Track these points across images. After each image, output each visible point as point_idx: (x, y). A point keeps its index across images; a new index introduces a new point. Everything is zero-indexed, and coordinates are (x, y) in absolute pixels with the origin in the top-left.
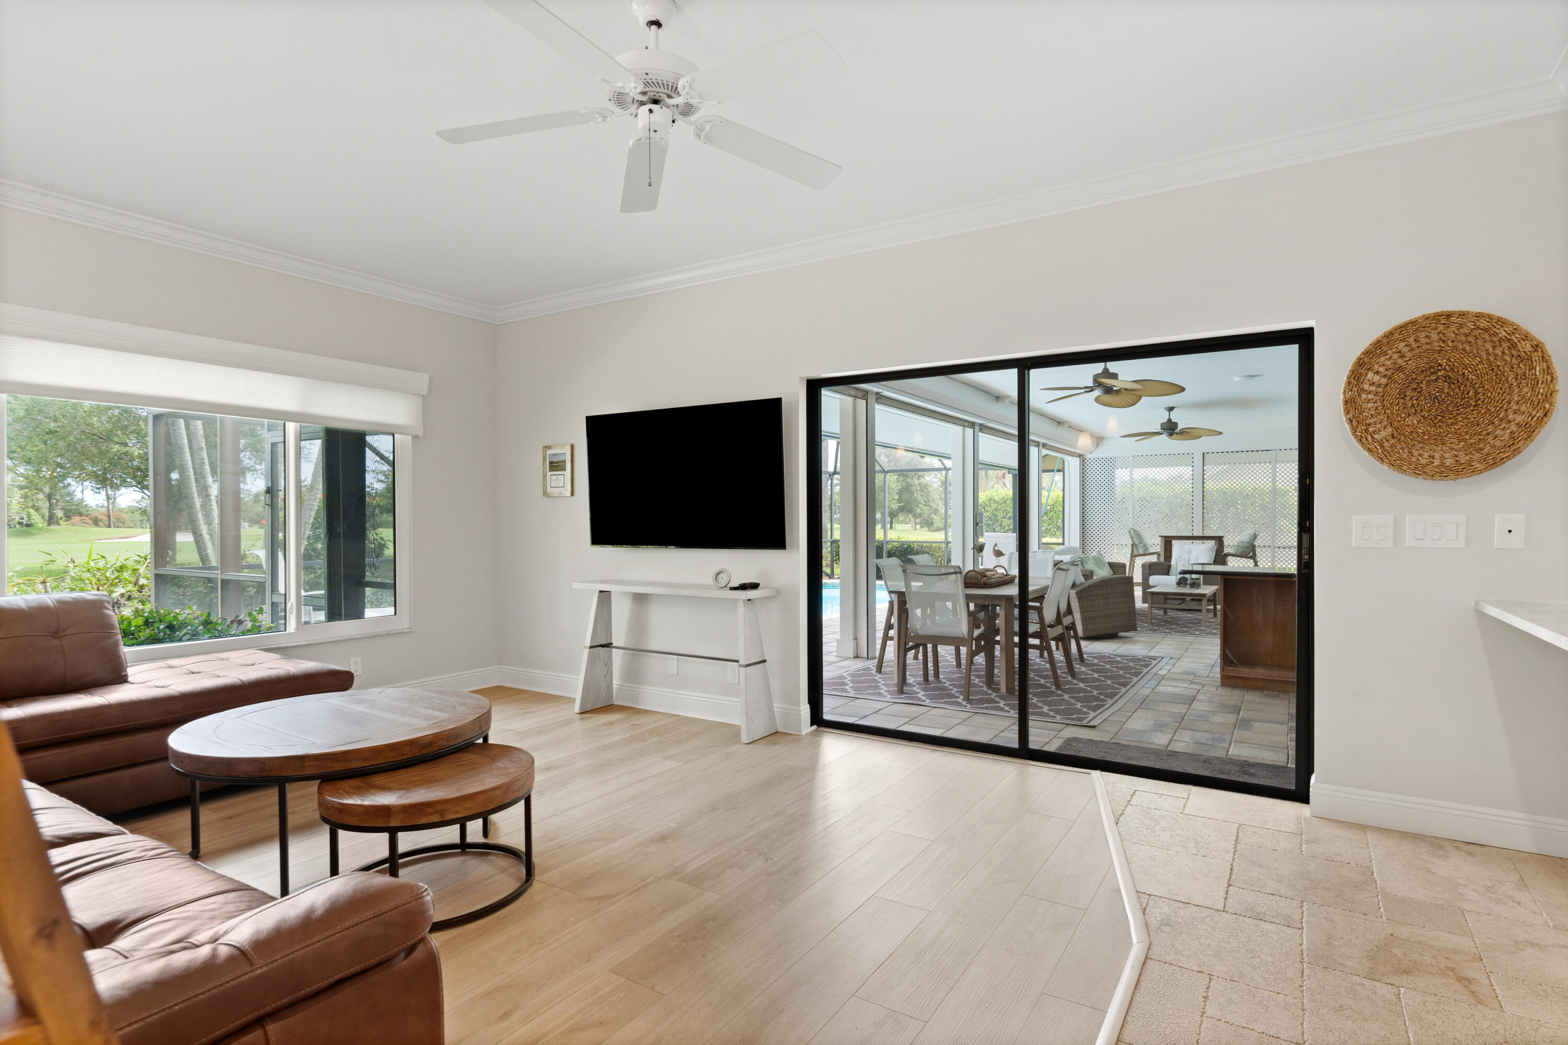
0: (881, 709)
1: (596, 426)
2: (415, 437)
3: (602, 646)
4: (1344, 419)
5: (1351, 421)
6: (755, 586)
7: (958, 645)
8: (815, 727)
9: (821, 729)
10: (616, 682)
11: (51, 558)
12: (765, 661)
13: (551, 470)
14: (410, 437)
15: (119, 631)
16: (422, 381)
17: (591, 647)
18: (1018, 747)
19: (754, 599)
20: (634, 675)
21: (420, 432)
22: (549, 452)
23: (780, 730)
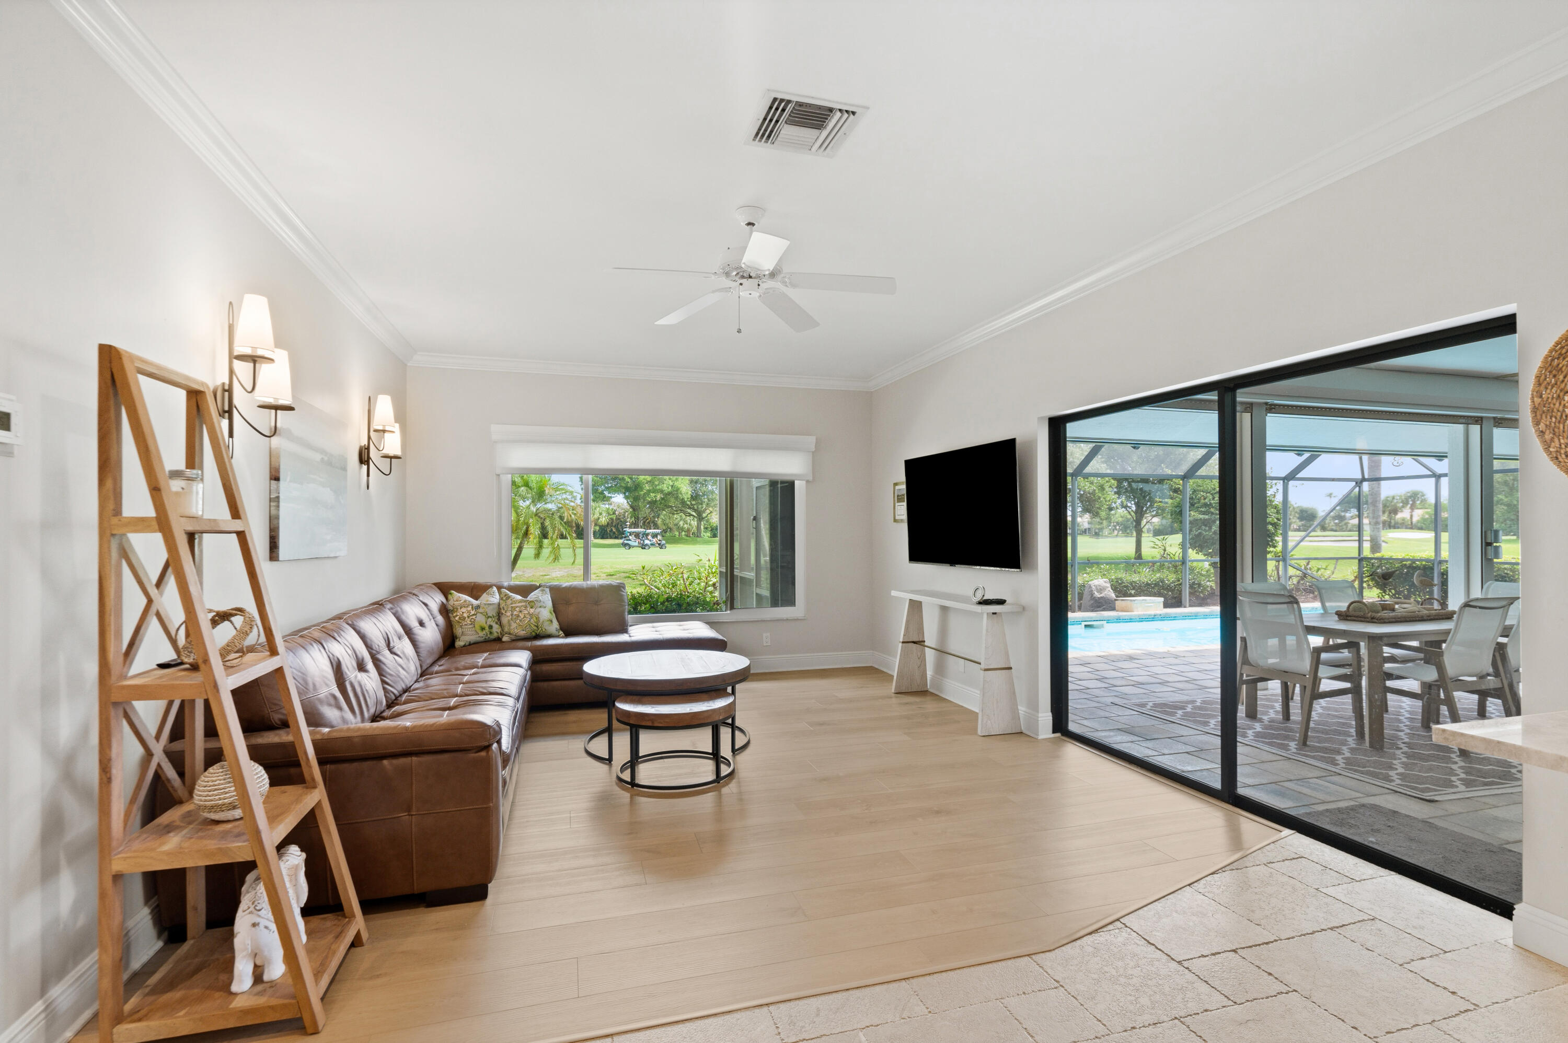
0: (1183, 736)
1: (913, 467)
2: (808, 482)
3: (914, 642)
4: (1534, 431)
5: (1543, 433)
6: (1001, 602)
7: (1286, 681)
8: (1058, 735)
9: (1063, 738)
10: (930, 673)
11: (699, 558)
12: (1010, 668)
13: (898, 502)
14: (805, 482)
15: (627, 604)
16: (811, 440)
17: (903, 642)
18: (1220, 788)
19: (1000, 613)
20: (940, 668)
21: (811, 478)
22: (897, 487)
23: (1024, 731)
